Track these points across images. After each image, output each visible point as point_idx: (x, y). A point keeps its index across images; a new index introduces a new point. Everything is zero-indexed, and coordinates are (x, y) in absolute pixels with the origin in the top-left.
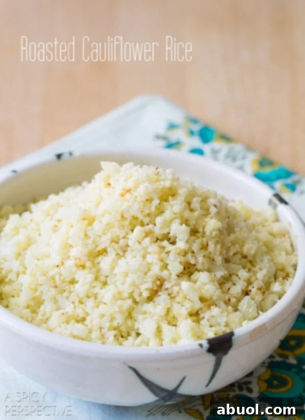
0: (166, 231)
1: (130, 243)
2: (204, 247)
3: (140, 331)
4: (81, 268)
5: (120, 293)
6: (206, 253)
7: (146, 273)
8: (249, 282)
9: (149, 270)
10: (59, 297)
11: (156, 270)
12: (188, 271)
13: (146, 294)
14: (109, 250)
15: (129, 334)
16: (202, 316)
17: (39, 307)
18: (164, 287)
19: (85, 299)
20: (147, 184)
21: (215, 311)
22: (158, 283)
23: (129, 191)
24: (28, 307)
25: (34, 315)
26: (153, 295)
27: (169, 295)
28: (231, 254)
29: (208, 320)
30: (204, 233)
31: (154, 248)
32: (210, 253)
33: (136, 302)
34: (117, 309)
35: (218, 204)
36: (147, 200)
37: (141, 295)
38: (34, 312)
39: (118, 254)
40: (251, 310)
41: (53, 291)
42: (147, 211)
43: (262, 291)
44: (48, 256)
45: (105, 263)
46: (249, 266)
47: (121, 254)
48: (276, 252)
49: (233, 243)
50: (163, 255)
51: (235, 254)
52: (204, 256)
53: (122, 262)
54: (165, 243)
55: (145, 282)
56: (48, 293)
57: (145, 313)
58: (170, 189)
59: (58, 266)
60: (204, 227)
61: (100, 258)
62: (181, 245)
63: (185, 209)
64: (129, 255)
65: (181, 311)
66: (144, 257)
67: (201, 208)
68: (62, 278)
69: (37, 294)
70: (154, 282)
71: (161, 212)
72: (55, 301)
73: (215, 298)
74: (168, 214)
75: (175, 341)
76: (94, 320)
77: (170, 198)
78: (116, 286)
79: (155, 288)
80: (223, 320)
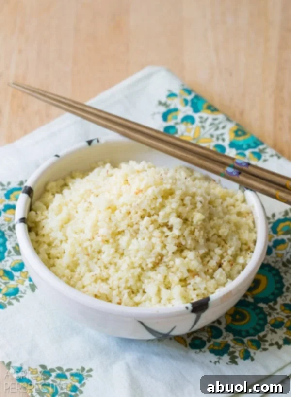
0: (166, 221)
1: (141, 228)
2: (192, 233)
3: (146, 291)
4: (106, 243)
5: (132, 263)
6: (193, 237)
7: (151, 251)
8: (222, 257)
9: (153, 248)
10: (90, 262)
11: (158, 249)
12: (181, 249)
13: (150, 265)
14: (126, 231)
15: (138, 291)
16: (188, 282)
17: (76, 267)
18: (163, 261)
19: (108, 265)
20: (154, 187)
21: (198, 279)
22: (159, 258)
23: (141, 191)
24: (68, 267)
25: (73, 273)
26: (156, 265)
27: (167, 266)
28: (210, 235)
29: (193, 286)
30: (192, 222)
31: (157, 233)
32: (196, 237)
33: (142, 269)
34: (130, 275)
35: (203, 201)
36: (154, 199)
37: (147, 265)
38: (72, 271)
39: (132, 235)
40: (222, 278)
41: (86, 258)
42: (153, 206)
43: (231, 263)
44: (82, 231)
45: (123, 240)
46: (223, 243)
47: (134, 235)
48: (242, 231)
49: (212, 228)
50: (163, 238)
51: (214, 235)
52: (192, 239)
53: (134, 241)
54: (165, 229)
55: (151, 257)
56: (83, 259)
57: (150, 278)
58: (170, 189)
59: (89, 240)
60: (192, 218)
61: (119, 236)
62: (176, 232)
63: (180, 206)
64: (140, 237)
65: (174, 279)
66: (150, 238)
67: (191, 204)
68: (93, 249)
69: (75, 259)
70: (156, 257)
71: (163, 206)
72: (88, 265)
73: (198, 270)
74: (167, 209)
75: (169, 300)
76: (114, 281)
77: (170, 197)
78: (130, 258)
79: (157, 261)
80: (203, 286)
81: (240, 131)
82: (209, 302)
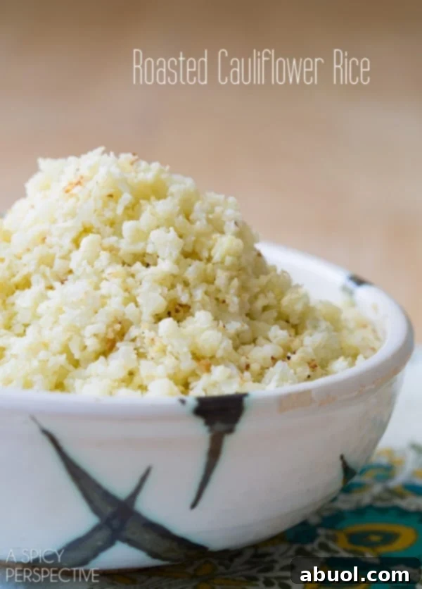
0: (139, 248)
1: (73, 264)
2: (209, 281)
6: (212, 288)
7: (96, 311)
9: (103, 305)
18: (127, 336)
21: (218, 371)
22: (118, 327)
23: (79, 183)
27: (137, 349)
31: (114, 269)
33: (71, 357)
35: (240, 220)
36: (110, 196)
37: (84, 349)
50: (129, 280)
51: (269, 307)
52: (206, 293)
55: (95, 323)
61: (17, 293)
63: (177, 214)
65: (155, 371)
66: (97, 288)
70: (109, 326)
73: (219, 354)
79: (111, 336)
82: (246, 400)
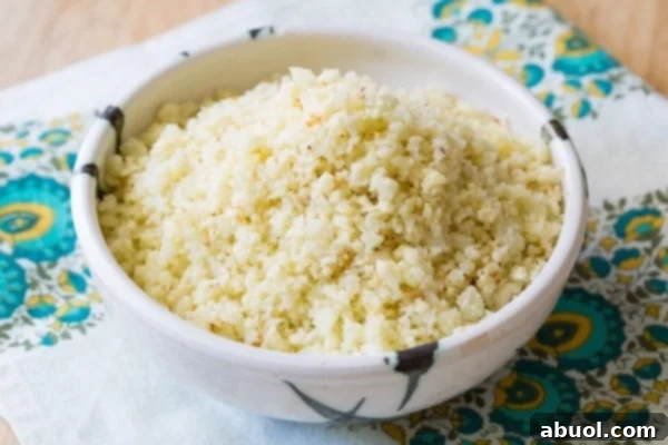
0: (364, 183)
1: (313, 196)
2: (418, 210)
3: (314, 323)
4: (245, 221)
5: (292, 265)
6: (420, 219)
7: (330, 242)
8: (479, 265)
9: (335, 236)
10: (211, 260)
11: (344, 238)
12: (391, 242)
13: (326, 272)
14: (284, 201)
15: (301, 324)
16: (402, 309)
17: (185, 268)
18: (353, 264)
19: (245, 267)
20: (343, 114)
21: (420, 305)
22: (346, 257)
23: (319, 120)
24: (170, 267)
25: (176, 281)
26: (335, 276)
27: (360, 275)
28: (459, 219)
29: (410, 318)
30: (420, 189)
31: (344, 207)
32: (425, 219)
33: (311, 278)
34: (283, 289)
35: (446, 147)
36: (342, 136)
37: (320, 270)
38: (178, 276)
39: (295, 209)
40: (473, 307)
41: (204, 249)
42: (340, 152)
43: (497, 278)
44: (203, 197)
45: (277, 218)
46: (485, 237)
47: (300, 207)
48: (532, 217)
49: (464, 205)
50: (357, 218)
51: (468, 219)
52: (416, 223)
53: (299, 221)
54: (363, 200)
55: (328, 255)
56: (197, 252)
57: (324, 297)
58: (380, 120)
59: (214, 215)
60: (421, 181)
61: (271, 211)
62: (384, 206)
63: (396, 153)
64: (310, 211)
65: (373, 301)
66: (330, 217)
67: (421, 152)
68: (218, 232)
69: (182, 251)
70: (340, 256)
71: (360, 153)
72: (206, 265)
73: (422, 287)
74: (369, 159)
75: (359, 344)
76: (251, 301)
77: (377, 135)
78: (289, 254)
79: (341, 264)
80: (430, 320)
81: (577, 41)
82: (437, 353)
